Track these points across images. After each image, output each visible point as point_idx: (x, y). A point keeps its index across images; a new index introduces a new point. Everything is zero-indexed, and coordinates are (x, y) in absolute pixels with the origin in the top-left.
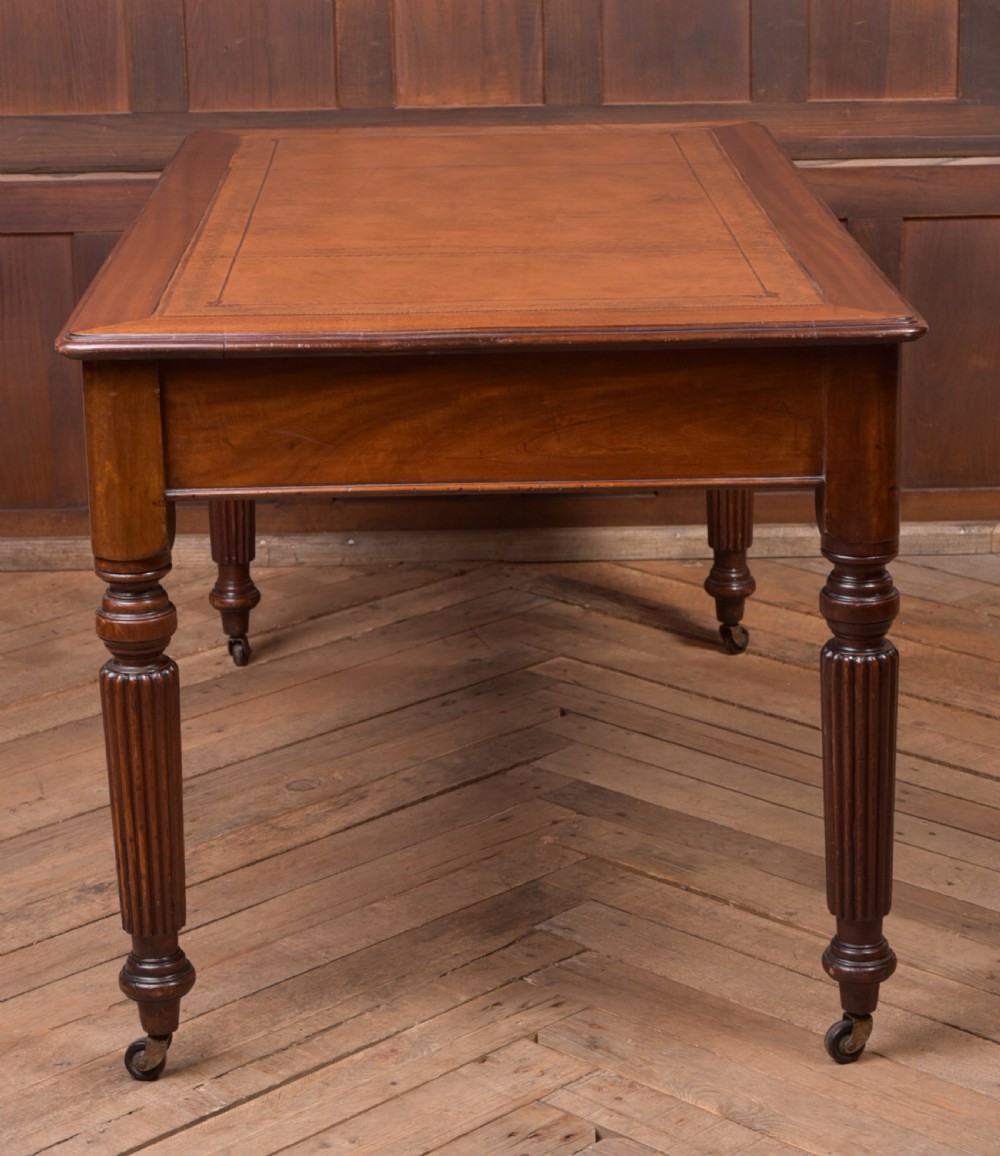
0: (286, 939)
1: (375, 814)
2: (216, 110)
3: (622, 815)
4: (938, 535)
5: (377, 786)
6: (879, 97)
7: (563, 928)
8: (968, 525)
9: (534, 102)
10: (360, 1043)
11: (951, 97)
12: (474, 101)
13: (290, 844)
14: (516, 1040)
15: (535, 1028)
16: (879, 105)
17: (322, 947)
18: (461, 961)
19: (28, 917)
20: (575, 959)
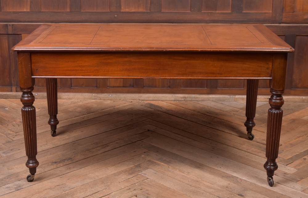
0: (90, 174)
1: (110, 150)
2: (86, 11)
3: (157, 151)
4: (224, 98)
5: (111, 144)
6: (215, 11)
7: (144, 174)
8: (230, 96)
9: (148, 11)
10: (102, 196)
11: (230, 12)
12: (136, 10)
13: (93, 155)
14: (132, 196)
15: (136, 194)
16: (216, 13)
17: (97, 176)
18: (124, 180)
19: (41, 168)
20: (146, 180)
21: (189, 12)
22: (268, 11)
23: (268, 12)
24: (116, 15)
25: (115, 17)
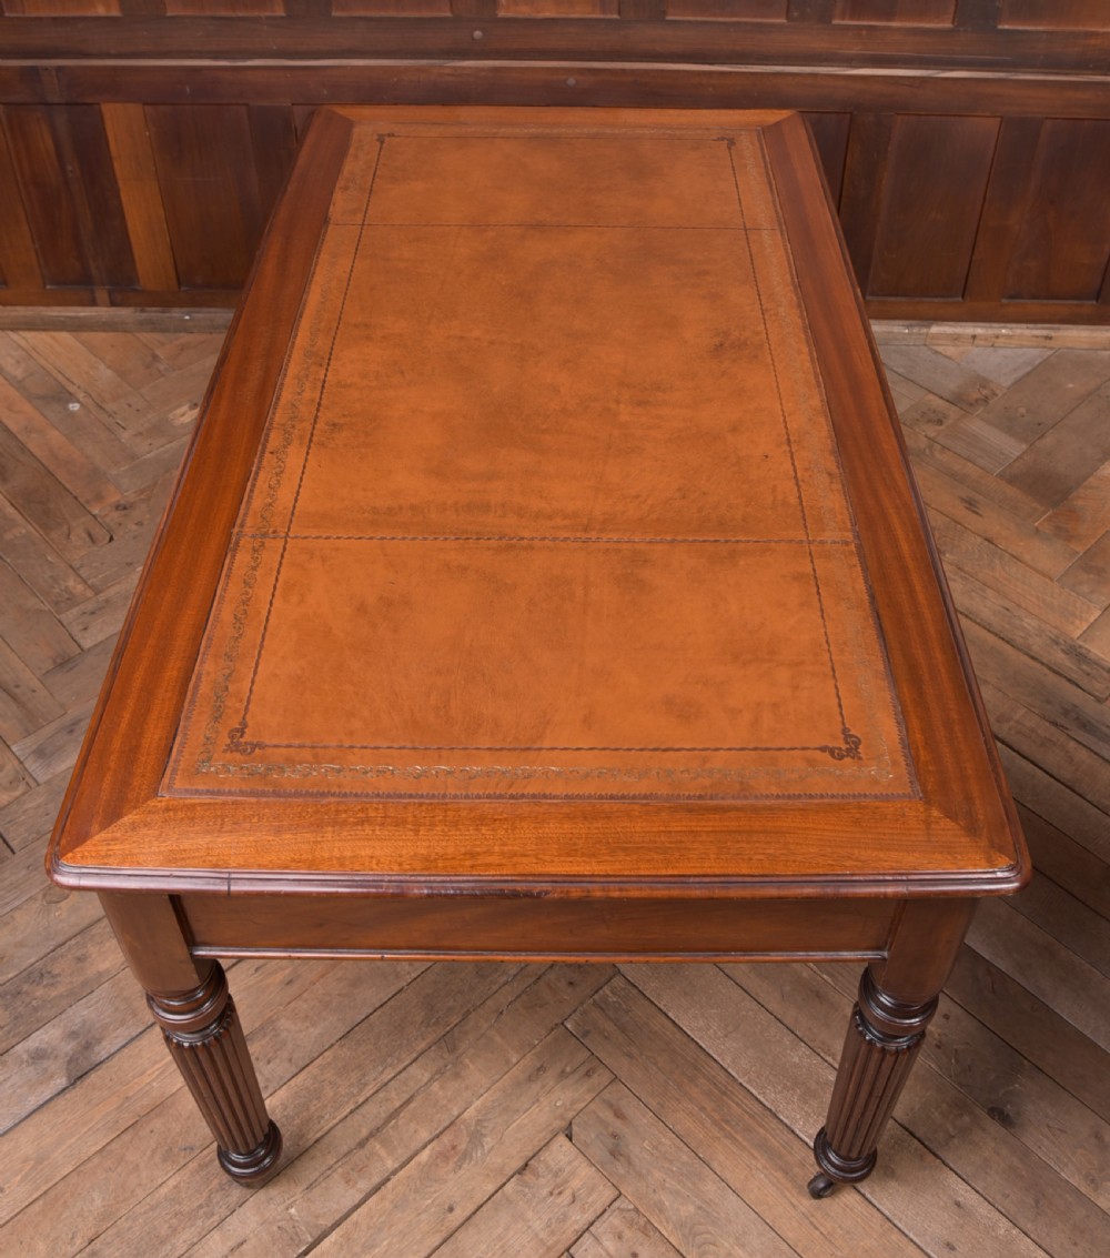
4: (889, 333)
6: (888, 21)
8: (911, 326)
9: (612, 13)
11: (948, 25)
12: (562, 11)
16: (889, 28)
21: (783, 21)
24: (477, 29)
25: (473, 39)
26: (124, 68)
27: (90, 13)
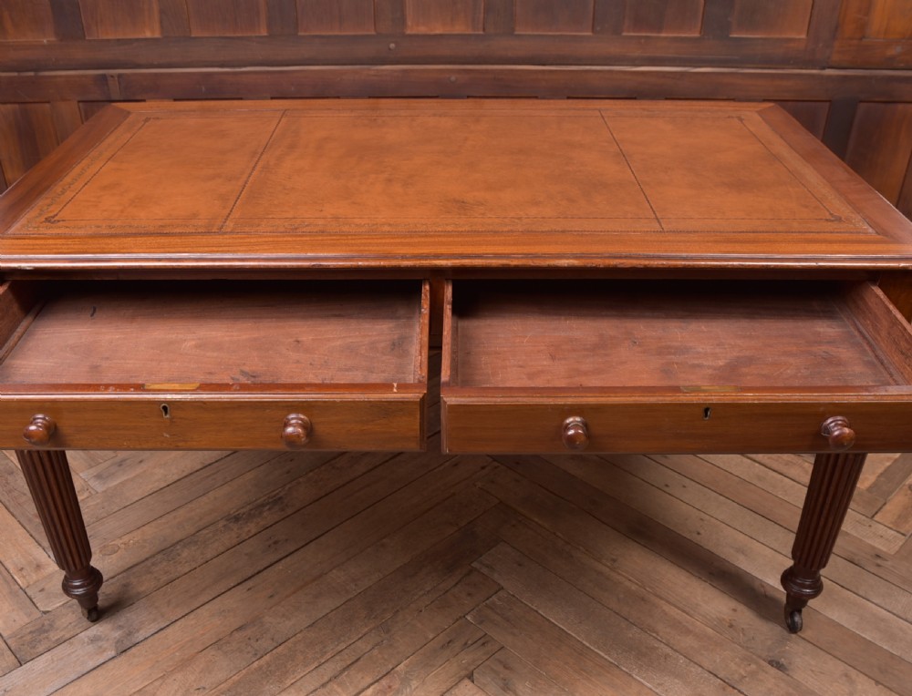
2: (312, 34)
6: (659, 32)
9: (478, 31)
11: (697, 35)
16: (659, 38)
21: (590, 34)
22: (797, 35)
23: (798, 37)
24: (393, 42)
25: (390, 49)
26: (162, 74)
27: (141, 36)
